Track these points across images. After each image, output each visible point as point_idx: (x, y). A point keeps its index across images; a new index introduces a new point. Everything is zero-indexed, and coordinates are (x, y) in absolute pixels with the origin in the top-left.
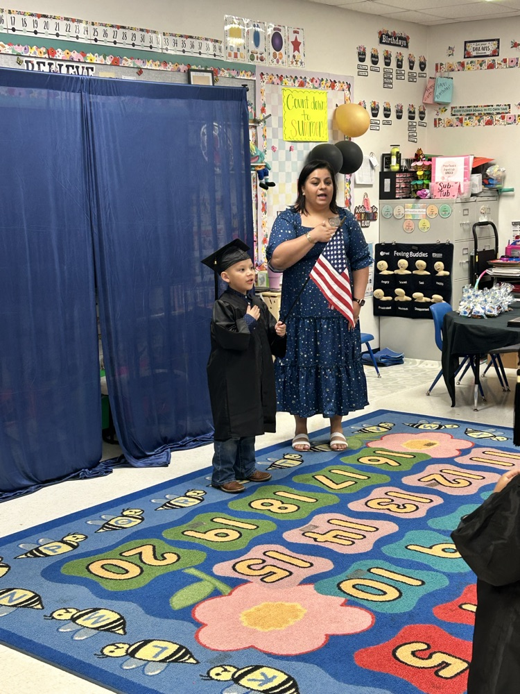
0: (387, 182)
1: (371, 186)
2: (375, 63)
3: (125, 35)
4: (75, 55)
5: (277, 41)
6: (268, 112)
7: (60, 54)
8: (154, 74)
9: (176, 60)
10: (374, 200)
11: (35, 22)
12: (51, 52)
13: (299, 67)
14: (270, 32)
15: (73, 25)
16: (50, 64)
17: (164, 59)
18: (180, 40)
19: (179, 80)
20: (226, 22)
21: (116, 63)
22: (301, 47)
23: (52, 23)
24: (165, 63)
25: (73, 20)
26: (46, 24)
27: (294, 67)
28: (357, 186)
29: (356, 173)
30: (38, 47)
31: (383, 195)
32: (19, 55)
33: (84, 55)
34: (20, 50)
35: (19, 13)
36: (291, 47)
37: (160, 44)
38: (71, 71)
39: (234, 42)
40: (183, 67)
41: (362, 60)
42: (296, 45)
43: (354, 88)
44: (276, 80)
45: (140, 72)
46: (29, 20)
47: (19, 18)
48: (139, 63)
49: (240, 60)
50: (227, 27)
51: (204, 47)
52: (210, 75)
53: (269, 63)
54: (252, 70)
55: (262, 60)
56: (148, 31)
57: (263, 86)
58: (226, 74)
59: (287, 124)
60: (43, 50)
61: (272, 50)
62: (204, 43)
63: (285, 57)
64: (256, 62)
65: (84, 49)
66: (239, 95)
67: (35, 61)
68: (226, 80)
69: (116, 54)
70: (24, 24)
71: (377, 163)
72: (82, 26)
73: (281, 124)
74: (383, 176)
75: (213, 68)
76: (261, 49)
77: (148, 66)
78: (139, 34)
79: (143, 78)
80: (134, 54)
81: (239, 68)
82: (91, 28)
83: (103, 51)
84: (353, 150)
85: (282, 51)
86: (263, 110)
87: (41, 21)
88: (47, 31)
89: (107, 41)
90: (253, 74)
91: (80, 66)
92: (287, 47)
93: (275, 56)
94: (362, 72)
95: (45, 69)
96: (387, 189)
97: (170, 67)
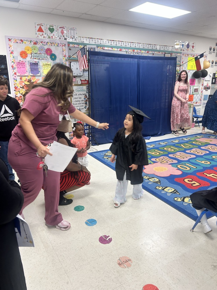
0: (214, 80)
1: (209, 81)
2: (214, 51)
3: (150, 46)
4: (139, 51)
5: (188, 46)
6: (184, 63)
7: (135, 51)
8: (157, 54)
9: (162, 51)
10: (210, 84)
11: (131, 44)
12: (134, 50)
13: (193, 52)
14: (187, 44)
15: (139, 44)
16: (133, 53)
17: (159, 51)
18: (163, 47)
19: (163, 56)
20: (175, 42)
21: (148, 53)
22: (194, 47)
23: (134, 44)
24: (159, 52)
25: (139, 43)
26: (133, 44)
27: (192, 52)
28: (205, 81)
29: (206, 77)
30: (131, 49)
31: (212, 83)
32: (127, 51)
33: (141, 51)
34: (127, 50)
35: (127, 42)
36: (192, 47)
37: (158, 48)
38: (138, 54)
39: (177, 47)
40: (164, 53)
41: (210, 50)
42: (193, 47)
43: (208, 57)
44: (187, 55)
45: (153, 54)
46: (129, 44)
47: (127, 43)
48: (153, 52)
49: (178, 51)
50: (175, 43)
51: (169, 48)
52: (170, 55)
53: (185, 52)
54: (181, 53)
55: (184, 51)
56: (156, 45)
57: (183, 57)
58: (174, 54)
59: (188, 66)
60: (132, 50)
61: (186, 48)
62: (169, 47)
63: (190, 50)
64: (182, 51)
65: (141, 50)
66: (175, 59)
67: (130, 53)
68: (174, 55)
69: (148, 51)
70: (128, 44)
71: (212, 75)
72: (141, 44)
73: (187, 66)
74: (213, 78)
75: (171, 53)
76: (184, 48)
77: (155, 53)
78: (154, 46)
79: (154, 56)
80: (152, 50)
81: (177, 53)
82: (143, 45)
83: (145, 50)
84: (205, 72)
85: (189, 48)
86: (183, 63)
87: (132, 44)
88: (133, 46)
89: (146, 48)
90: (181, 54)
91: (140, 53)
92: (191, 47)
93: (187, 50)
94: (210, 53)
95: (132, 54)
96: (214, 82)
97: (161, 53)
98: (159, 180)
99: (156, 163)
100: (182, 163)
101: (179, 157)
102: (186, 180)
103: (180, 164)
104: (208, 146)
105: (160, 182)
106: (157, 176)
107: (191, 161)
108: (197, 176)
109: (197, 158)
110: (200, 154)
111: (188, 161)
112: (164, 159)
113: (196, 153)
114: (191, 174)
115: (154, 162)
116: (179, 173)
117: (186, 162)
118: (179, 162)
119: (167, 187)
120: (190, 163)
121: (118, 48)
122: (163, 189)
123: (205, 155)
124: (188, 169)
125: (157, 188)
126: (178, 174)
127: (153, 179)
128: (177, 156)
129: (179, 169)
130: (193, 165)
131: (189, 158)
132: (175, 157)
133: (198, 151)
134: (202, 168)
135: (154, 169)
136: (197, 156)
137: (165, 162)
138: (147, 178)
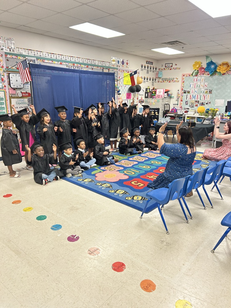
0: (147, 94)
1: (143, 95)
2: (145, 68)
3: (89, 61)
4: (79, 65)
5: (123, 63)
6: (120, 78)
7: (76, 65)
8: (96, 70)
9: (100, 66)
10: (144, 98)
12: (74, 64)
13: (128, 68)
14: (121, 61)
15: (78, 59)
16: (73, 67)
17: (98, 66)
18: (101, 62)
19: (101, 71)
20: (112, 58)
21: (87, 67)
22: (128, 64)
23: (74, 58)
24: (98, 67)
25: (79, 58)
26: (73, 58)
27: (126, 68)
28: (140, 95)
29: (140, 92)
30: (71, 63)
31: (146, 97)
32: (67, 65)
33: (81, 65)
34: (67, 64)
35: (67, 56)
36: (126, 64)
37: (97, 63)
38: (78, 68)
39: (113, 63)
40: (102, 68)
41: (142, 67)
42: (127, 64)
43: (140, 73)
44: (122, 71)
45: (93, 69)
46: (69, 57)
47: (67, 57)
48: (92, 67)
49: (114, 67)
50: (112, 59)
51: (107, 64)
52: (108, 70)
53: (121, 67)
54: (117, 69)
55: (119, 67)
56: (94, 60)
57: (119, 72)
58: (111, 70)
59: (125, 81)
60: (72, 64)
61: (122, 65)
62: (107, 63)
63: (124, 66)
64: (118, 67)
65: (81, 64)
66: (113, 74)
67: (70, 66)
68: (111, 71)
69: (88, 65)
70: (68, 58)
71: (145, 90)
72: (80, 59)
73: (123, 81)
74: (146, 93)
75: (109, 68)
76: (119, 64)
77: (94, 68)
78: (92, 61)
79: (93, 70)
80: (91, 65)
81: (114, 68)
82: (82, 59)
83: (85, 64)
84: (139, 87)
85: (124, 65)
86: (119, 78)
87: (72, 58)
88: (73, 60)
89: (86, 62)
90: (117, 70)
91: (80, 67)
92: (125, 64)
93: (122, 66)
94: (142, 70)
95: (72, 68)
96: (146, 96)
97: (99, 68)
98: (111, 185)
99: (106, 171)
100: (128, 169)
101: (124, 164)
102: (133, 183)
103: (126, 170)
104: (147, 153)
105: (112, 186)
106: (108, 182)
107: (134, 166)
108: (141, 178)
109: (139, 164)
110: (141, 161)
111: (132, 167)
112: (111, 167)
113: (138, 159)
114: (136, 177)
115: (104, 171)
116: (127, 177)
117: (130, 168)
118: (125, 168)
119: (118, 190)
120: (134, 169)
121: (58, 61)
122: (116, 192)
123: (145, 161)
124: (133, 173)
125: (110, 191)
126: (125, 179)
127: (105, 184)
128: (122, 164)
129: (125, 174)
130: (137, 170)
131: (132, 164)
132: (120, 165)
133: (139, 158)
134: (144, 172)
135: (104, 176)
136: (139, 163)
137: (113, 169)
138: (100, 185)
